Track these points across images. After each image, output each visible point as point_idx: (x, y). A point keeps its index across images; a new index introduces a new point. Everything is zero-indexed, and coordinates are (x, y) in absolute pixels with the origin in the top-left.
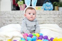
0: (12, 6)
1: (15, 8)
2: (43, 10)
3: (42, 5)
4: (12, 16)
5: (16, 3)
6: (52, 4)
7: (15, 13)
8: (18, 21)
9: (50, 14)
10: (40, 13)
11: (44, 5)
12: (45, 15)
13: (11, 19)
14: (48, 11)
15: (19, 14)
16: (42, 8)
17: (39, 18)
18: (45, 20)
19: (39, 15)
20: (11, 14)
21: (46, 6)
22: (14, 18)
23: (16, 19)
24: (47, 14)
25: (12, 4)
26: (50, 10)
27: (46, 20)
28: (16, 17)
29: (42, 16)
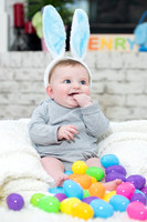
1: (22, 42)
2: (136, 49)
3: (131, 31)
4: (11, 75)
5: (26, 20)
7: (22, 62)
8: (35, 93)
10: (124, 64)
11: (141, 28)
12: (142, 69)
13: (7, 84)
15: (39, 67)
16: (132, 44)
17: (120, 82)
18: (144, 93)
19: (118, 70)
20: (5, 66)
22: (18, 81)
23: (26, 87)
25: (12, 24)
28: (25, 77)
29: (131, 75)
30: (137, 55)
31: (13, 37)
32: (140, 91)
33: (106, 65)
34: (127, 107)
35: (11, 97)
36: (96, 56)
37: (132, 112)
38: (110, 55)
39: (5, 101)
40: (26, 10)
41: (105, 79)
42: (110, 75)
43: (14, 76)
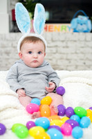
0: (11, 23)
1: (16, 28)
2: (72, 31)
3: (69, 22)
4: (10, 44)
6: (90, 19)
7: (16, 38)
9: (86, 40)
10: (66, 38)
11: (74, 21)
12: (75, 41)
13: (8, 49)
14: (81, 33)
16: (70, 28)
17: (64, 47)
18: (76, 53)
19: (63, 41)
20: (7, 40)
21: (78, 23)
22: (14, 47)
24: (79, 40)
25: (11, 19)
26: (85, 32)
27: (78, 51)
29: (70, 44)
30: (72, 34)
31: (12, 26)
32: (74, 52)
33: (57, 39)
34: (67, 59)
35: (11, 55)
36: (52, 35)
37: (70, 62)
38: (59, 34)
39: (7, 57)
41: (56, 46)
42: (59, 44)
43: (12, 45)
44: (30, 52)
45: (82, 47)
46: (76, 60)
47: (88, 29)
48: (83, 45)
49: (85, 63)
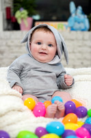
2: (69, 29)
3: (66, 20)
5: (12, 15)
8: (17, 52)
9: (83, 39)
12: (72, 40)
14: (79, 32)
15: (19, 39)
18: (74, 52)
20: (1, 39)
21: (76, 21)
22: (8, 46)
24: (77, 39)
27: (75, 51)
28: (12, 44)
30: (70, 32)
32: (71, 51)
39: (1, 56)
40: (12, 10)
44: (39, 43)
45: (80, 46)
46: (73, 60)
47: (86, 28)
48: (80, 44)
49: (82, 63)
